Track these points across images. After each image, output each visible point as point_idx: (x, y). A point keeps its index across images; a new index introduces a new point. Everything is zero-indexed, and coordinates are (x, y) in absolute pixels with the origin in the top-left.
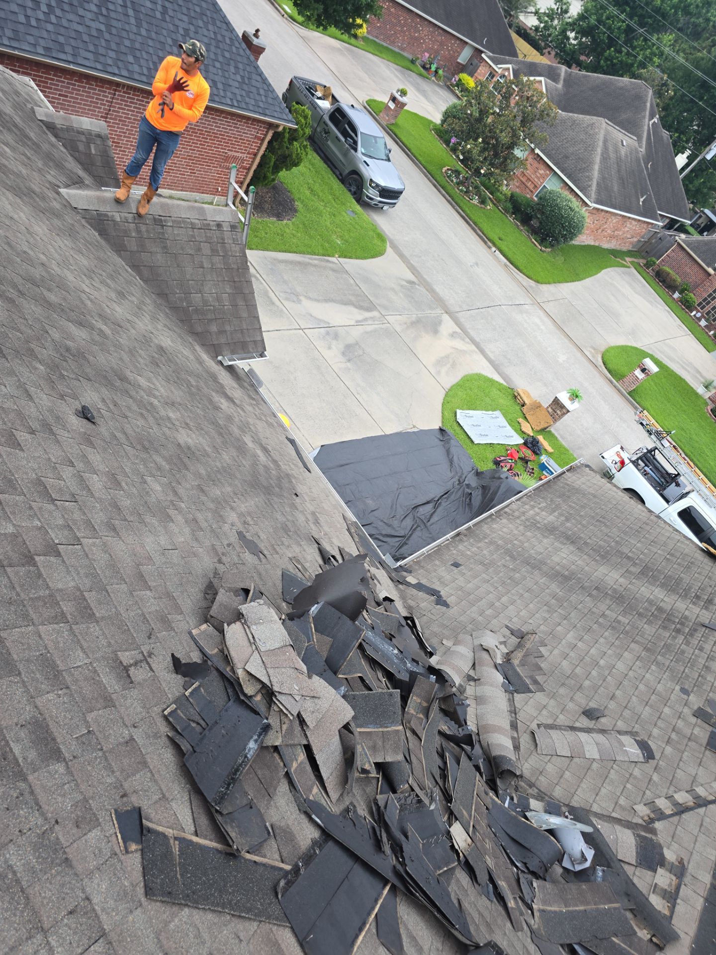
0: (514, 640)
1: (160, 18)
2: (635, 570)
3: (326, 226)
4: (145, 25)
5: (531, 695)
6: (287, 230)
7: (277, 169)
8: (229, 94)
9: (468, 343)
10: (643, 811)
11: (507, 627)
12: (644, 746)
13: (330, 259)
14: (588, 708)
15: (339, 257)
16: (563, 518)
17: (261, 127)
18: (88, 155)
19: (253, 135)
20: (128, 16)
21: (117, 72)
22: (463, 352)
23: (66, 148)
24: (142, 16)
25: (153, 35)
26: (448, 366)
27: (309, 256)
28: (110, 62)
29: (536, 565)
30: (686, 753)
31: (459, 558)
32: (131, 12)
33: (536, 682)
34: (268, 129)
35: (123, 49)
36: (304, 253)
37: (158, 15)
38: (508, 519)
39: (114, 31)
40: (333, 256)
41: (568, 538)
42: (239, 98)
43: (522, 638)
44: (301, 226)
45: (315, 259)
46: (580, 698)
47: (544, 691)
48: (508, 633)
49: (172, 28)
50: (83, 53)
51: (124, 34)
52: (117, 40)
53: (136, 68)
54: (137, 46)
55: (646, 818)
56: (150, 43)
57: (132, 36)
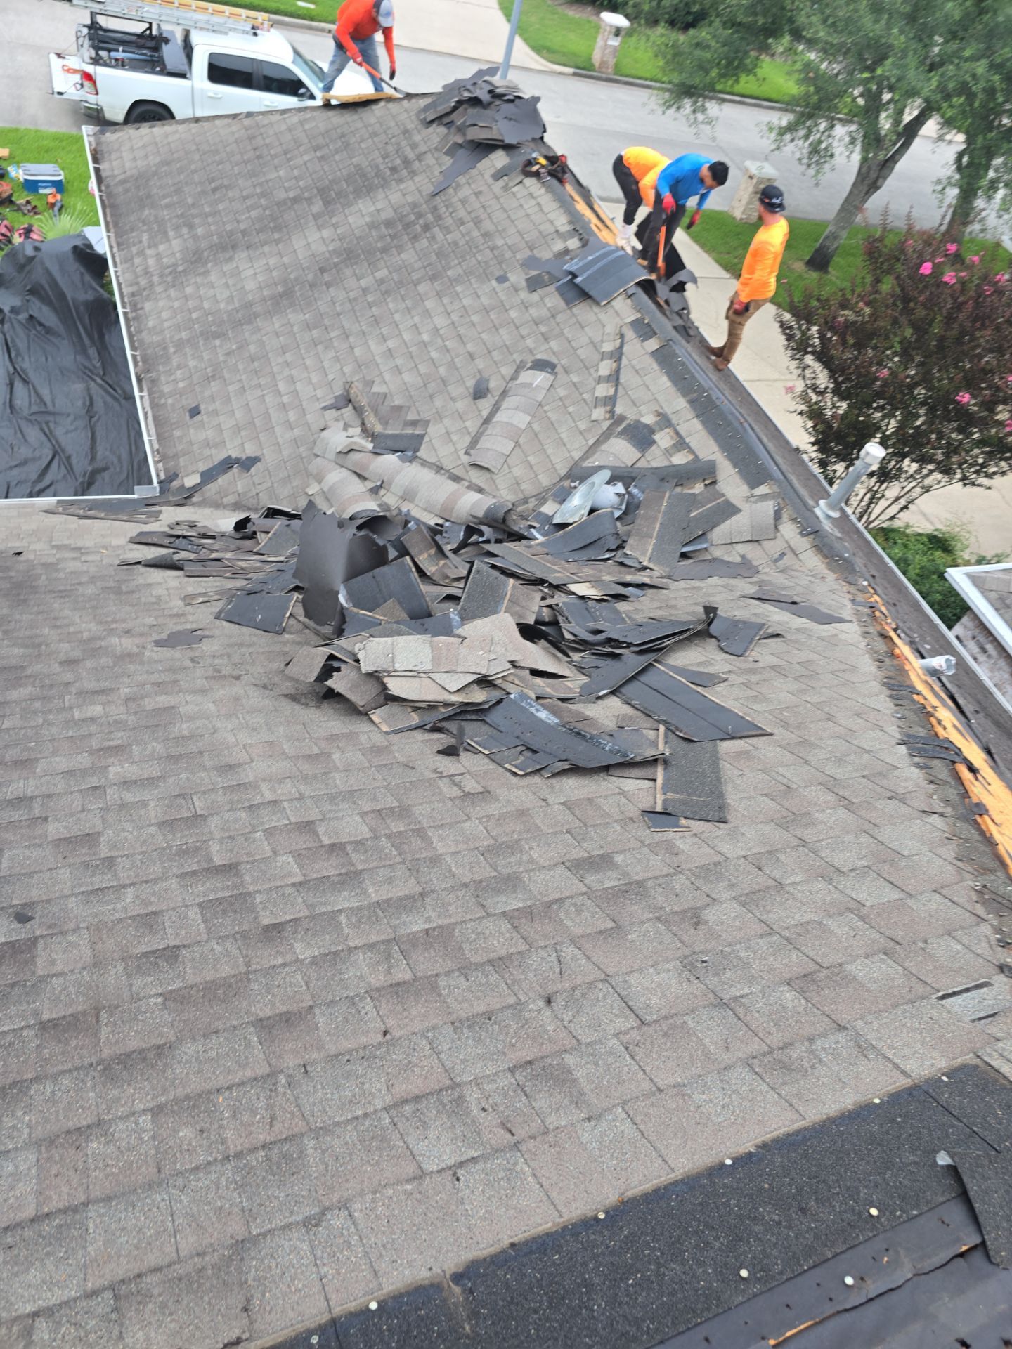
0: (348, 412)
2: (317, 207)
5: (426, 439)
10: (599, 413)
11: (325, 408)
12: (540, 365)
14: (471, 390)
16: (185, 230)
29: (245, 316)
30: (565, 331)
31: (184, 402)
33: (414, 423)
38: (148, 298)
41: (223, 248)
43: (350, 401)
46: (456, 390)
47: (428, 422)
48: (333, 413)
55: (608, 415)
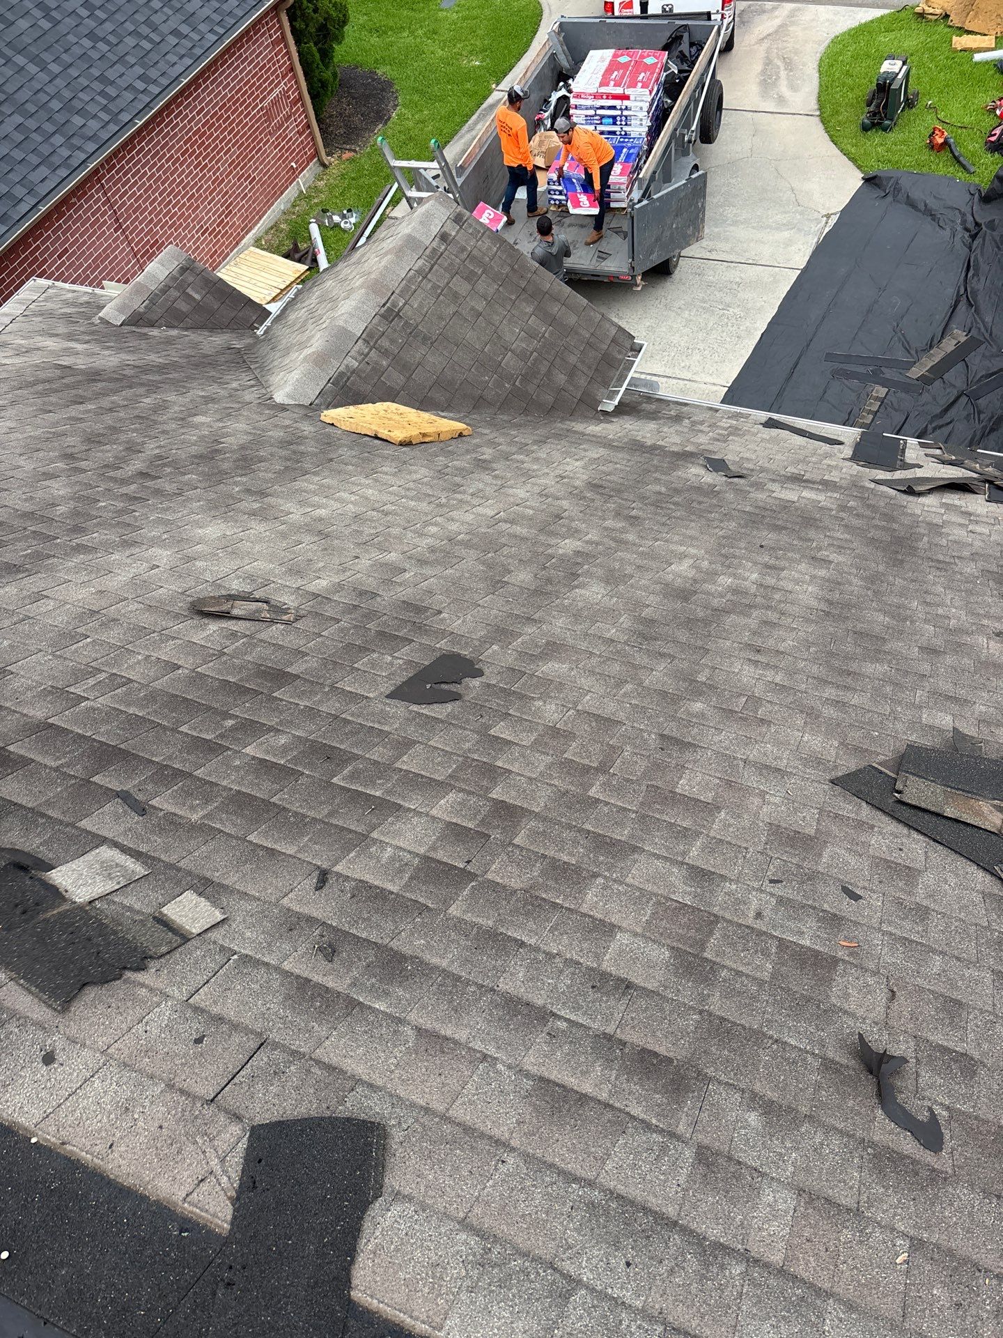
1: (50, 25)
3: (441, 59)
4: (47, 57)
6: (411, 124)
7: (326, 55)
8: (203, 27)
9: (774, 8)
13: (490, 100)
15: (497, 85)
17: (267, 23)
18: (198, 307)
19: (268, 46)
20: (23, 68)
21: (83, 156)
22: (782, 30)
23: (173, 327)
24: (33, 49)
25: (66, 58)
26: (783, 74)
27: (465, 128)
28: (65, 153)
32: (20, 60)
34: (277, 15)
35: (60, 118)
36: (456, 132)
37: (46, 25)
39: (31, 108)
40: (491, 92)
42: (217, 18)
44: (416, 97)
45: (476, 123)
49: (71, 22)
50: (35, 177)
51: (43, 98)
52: (43, 115)
53: (94, 125)
54: (67, 94)
56: (74, 72)
57: (51, 89)
